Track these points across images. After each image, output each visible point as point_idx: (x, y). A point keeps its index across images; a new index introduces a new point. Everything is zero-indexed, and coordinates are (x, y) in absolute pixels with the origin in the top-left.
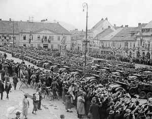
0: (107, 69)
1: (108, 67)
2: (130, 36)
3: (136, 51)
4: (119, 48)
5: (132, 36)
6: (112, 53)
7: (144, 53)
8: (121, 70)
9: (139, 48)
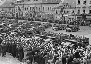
0: (4, 24)
1: (4, 23)
2: (11, 5)
3: (15, 13)
4: (6, 12)
5: (12, 5)
6: (2, 15)
7: (20, 14)
8: (11, 24)
9: (17, 11)
